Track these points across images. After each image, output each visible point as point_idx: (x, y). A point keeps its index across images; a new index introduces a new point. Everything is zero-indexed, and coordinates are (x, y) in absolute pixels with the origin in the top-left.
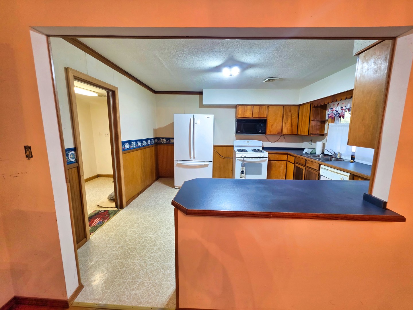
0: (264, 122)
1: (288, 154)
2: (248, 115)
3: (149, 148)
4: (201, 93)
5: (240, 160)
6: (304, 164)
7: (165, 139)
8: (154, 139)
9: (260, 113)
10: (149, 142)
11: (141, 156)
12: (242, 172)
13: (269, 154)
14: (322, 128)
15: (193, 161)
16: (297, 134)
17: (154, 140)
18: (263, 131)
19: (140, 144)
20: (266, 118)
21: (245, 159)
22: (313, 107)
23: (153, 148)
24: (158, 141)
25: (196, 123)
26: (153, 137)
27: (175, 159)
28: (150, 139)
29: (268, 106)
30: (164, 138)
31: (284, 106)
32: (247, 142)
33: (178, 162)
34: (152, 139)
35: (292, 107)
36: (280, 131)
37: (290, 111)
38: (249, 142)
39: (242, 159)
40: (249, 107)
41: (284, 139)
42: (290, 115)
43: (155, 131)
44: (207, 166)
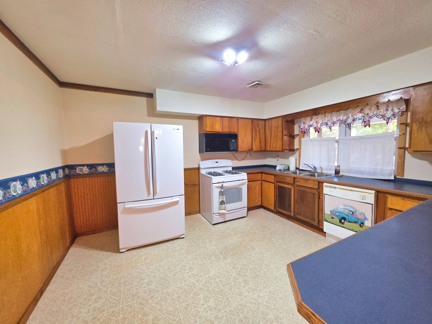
0: (235, 136)
1: (262, 173)
2: (218, 128)
3: (54, 188)
4: (150, 96)
5: (217, 187)
6: (293, 183)
7: (86, 167)
8: (63, 168)
9: (230, 127)
10: (53, 175)
11: (38, 209)
12: (222, 203)
13: (248, 174)
14: (292, 143)
15: (154, 199)
16: (265, 151)
17: (64, 171)
18: (234, 148)
19: (33, 184)
20: (236, 133)
21: (224, 184)
22: (285, 122)
23: (62, 187)
24: (70, 172)
25: (156, 138)
26: (60, 165)
27: (118, 202)
28: (56, 170)
29: (238, 118)
30: (83, 165)
31: (252, 120)
32: (216, 162)
33: (126, 206)
34: (60, 168)
35: (260, 121)
36: (250, 147)
37: (258, 126)
38: (218, 162)
39: (220, 185)
40: (218, 118)
41: (250, 156)
42: (258, 130)
43: (64, 153)
44: (176, 203)
